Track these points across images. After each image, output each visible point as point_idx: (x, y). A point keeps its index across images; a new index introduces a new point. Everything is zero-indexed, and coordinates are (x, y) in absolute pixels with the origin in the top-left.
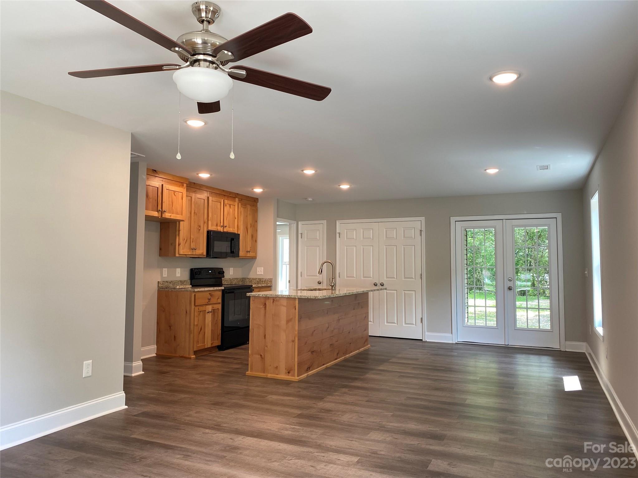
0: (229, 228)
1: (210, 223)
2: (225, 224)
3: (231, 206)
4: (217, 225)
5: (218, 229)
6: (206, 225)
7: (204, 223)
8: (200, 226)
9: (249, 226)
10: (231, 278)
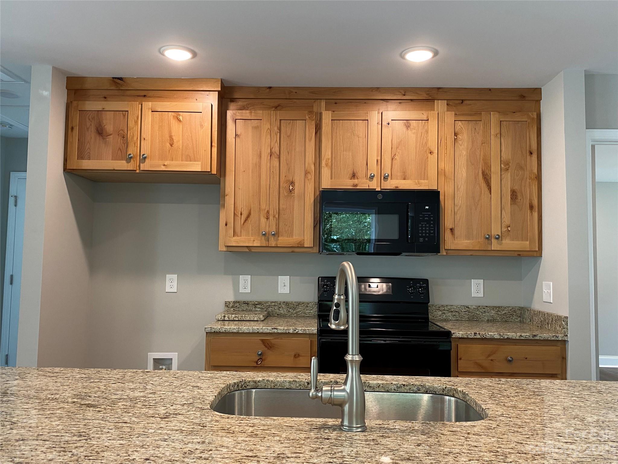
0: (404, 179)
1: (326, 172)
2: (387, 171)
3: (413, 123)
4: (354, 176)
5: (356, 185)
6: (311, 177)
7: (307, 173)
8: (292, 183)
9: (495, 168)
10: (472, 304)
